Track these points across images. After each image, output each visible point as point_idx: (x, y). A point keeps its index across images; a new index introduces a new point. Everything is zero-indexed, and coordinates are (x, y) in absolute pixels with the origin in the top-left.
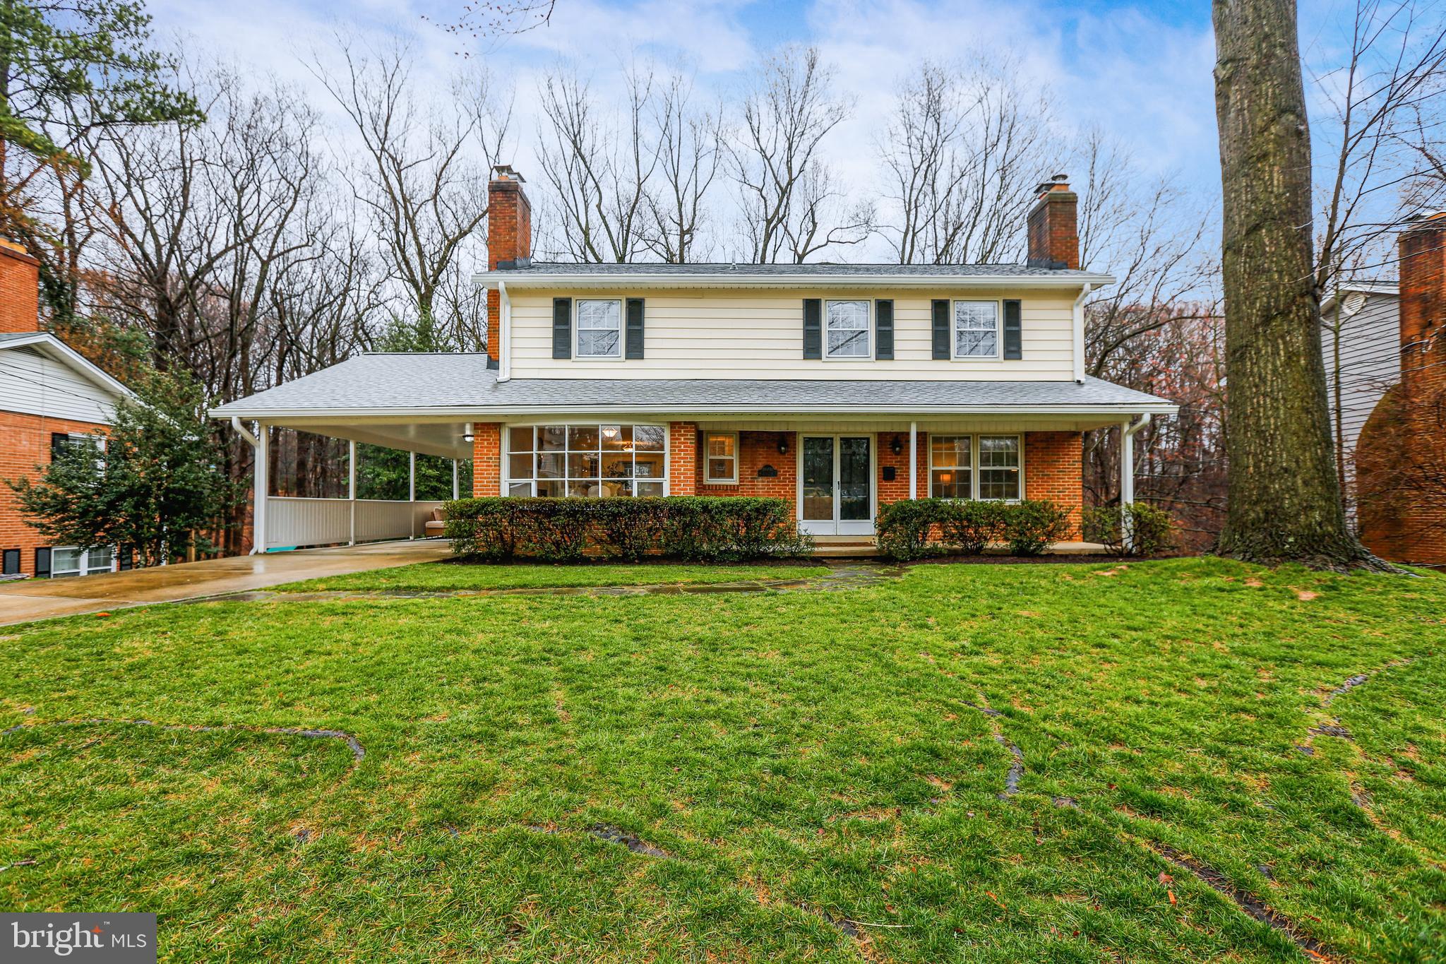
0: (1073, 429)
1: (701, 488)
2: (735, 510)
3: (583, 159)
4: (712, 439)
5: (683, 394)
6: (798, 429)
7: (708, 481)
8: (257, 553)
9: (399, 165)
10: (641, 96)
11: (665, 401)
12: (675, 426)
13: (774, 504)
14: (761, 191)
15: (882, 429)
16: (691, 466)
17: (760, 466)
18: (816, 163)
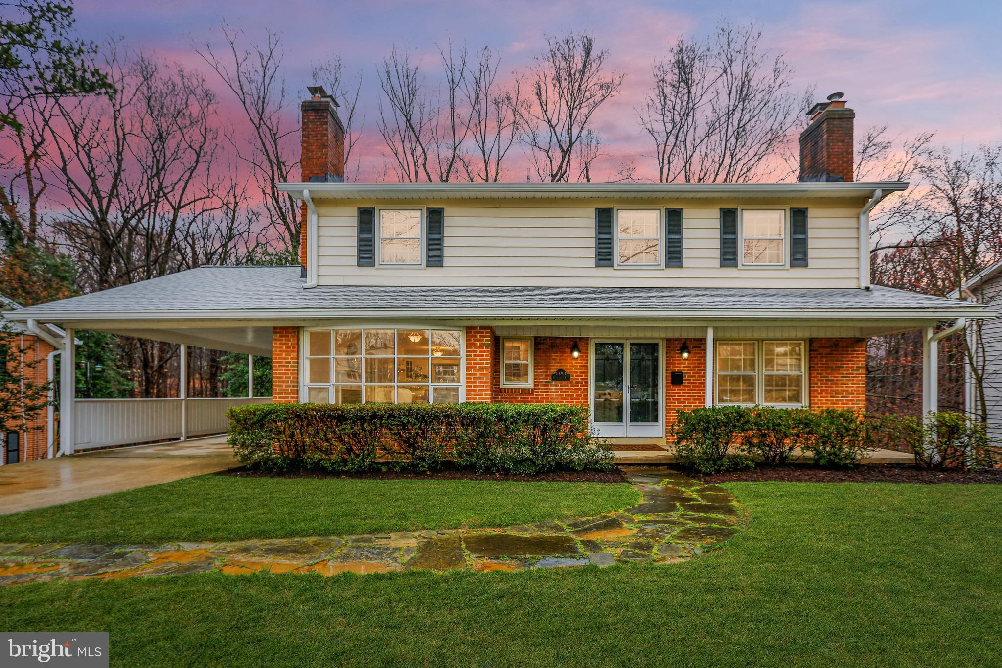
0: (858, 335)
1: (498, 393)
2: (531, 419)
3: (413, 130)
4: (508, 345)
5: (479, 298)
6: (591, 335)
7: (505, 384)
8: (63, 455)
9: (275, 135)
10: (456, 80)
11: (460, 305)
12: (470, 331)
13: (572, 413)
14: (548, 152)
15: (670, 335)
16: (487, 371)
17: (554, 370)
18: (590, 132)
